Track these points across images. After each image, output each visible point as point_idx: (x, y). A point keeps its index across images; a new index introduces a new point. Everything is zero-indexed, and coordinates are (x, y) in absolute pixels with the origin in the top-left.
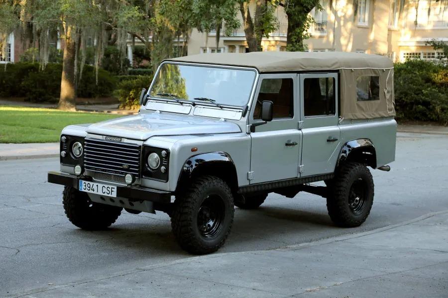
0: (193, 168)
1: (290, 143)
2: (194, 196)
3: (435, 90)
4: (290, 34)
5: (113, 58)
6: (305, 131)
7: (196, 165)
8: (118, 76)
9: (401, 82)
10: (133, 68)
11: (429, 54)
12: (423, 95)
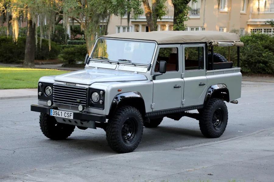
0: (119, 101)
1: (176, 87)
2: (120, 117)
3: (271, 54)
4: (175, 18)
5: (57, 34)
6: (186, 79)
7: (120, 99)
8: (61, 45)
9: (248, 49)
10: (71, 40)
11: (268, 30)
12: (263, 57)
